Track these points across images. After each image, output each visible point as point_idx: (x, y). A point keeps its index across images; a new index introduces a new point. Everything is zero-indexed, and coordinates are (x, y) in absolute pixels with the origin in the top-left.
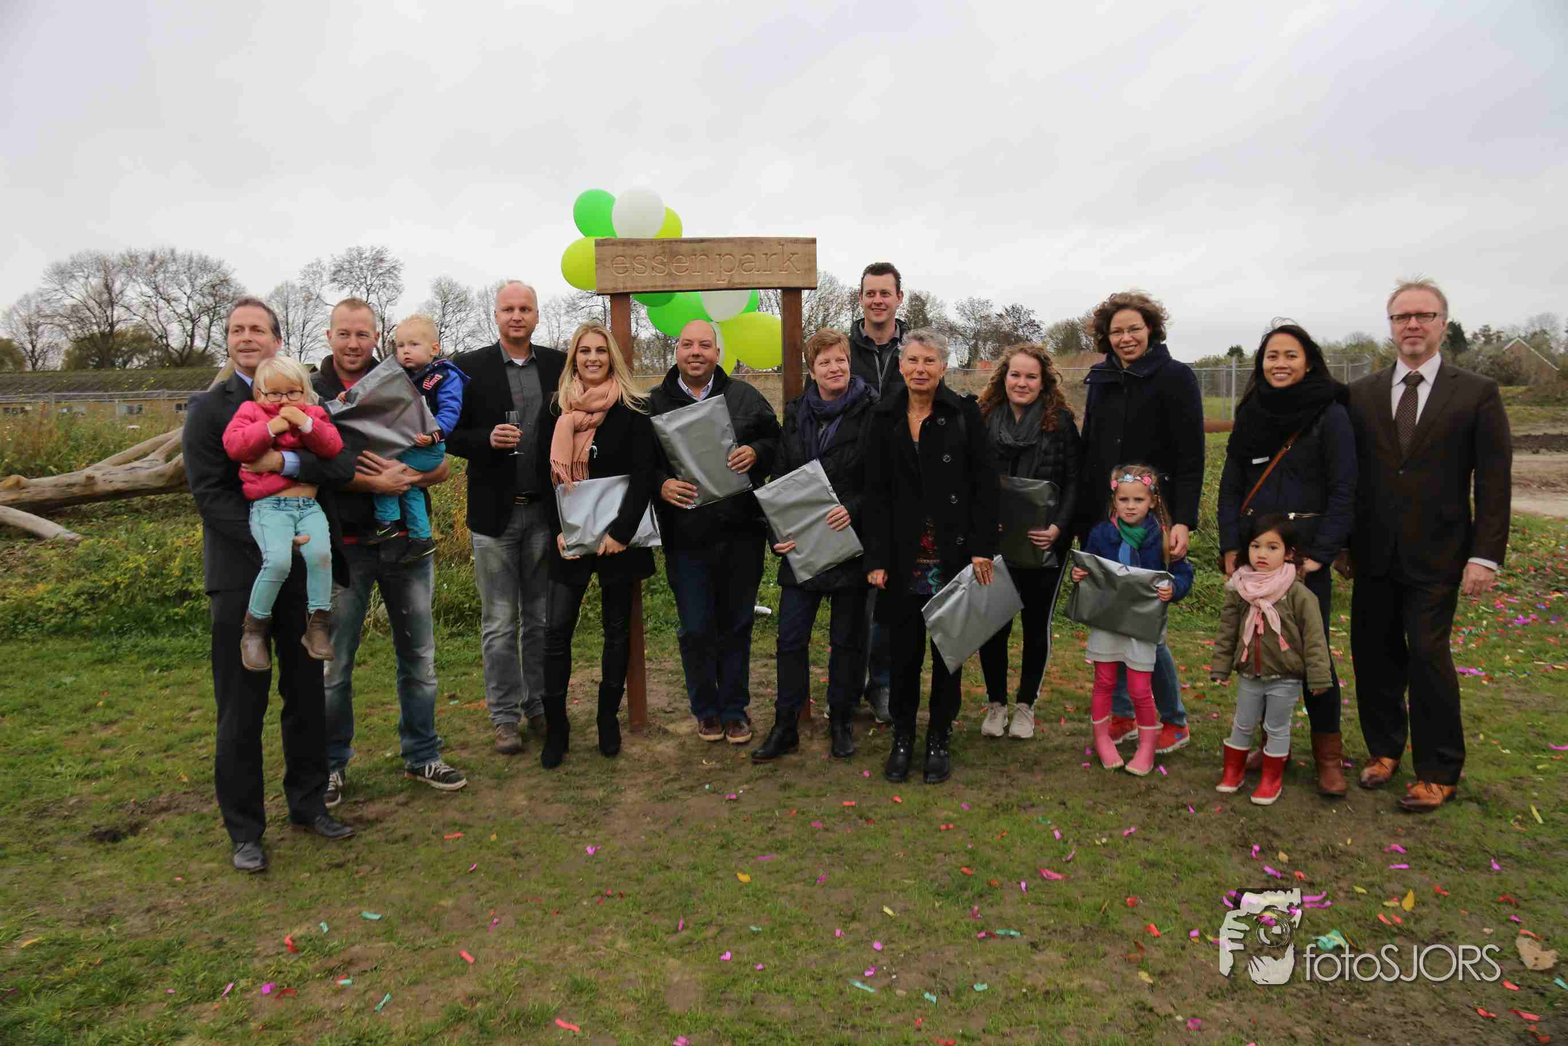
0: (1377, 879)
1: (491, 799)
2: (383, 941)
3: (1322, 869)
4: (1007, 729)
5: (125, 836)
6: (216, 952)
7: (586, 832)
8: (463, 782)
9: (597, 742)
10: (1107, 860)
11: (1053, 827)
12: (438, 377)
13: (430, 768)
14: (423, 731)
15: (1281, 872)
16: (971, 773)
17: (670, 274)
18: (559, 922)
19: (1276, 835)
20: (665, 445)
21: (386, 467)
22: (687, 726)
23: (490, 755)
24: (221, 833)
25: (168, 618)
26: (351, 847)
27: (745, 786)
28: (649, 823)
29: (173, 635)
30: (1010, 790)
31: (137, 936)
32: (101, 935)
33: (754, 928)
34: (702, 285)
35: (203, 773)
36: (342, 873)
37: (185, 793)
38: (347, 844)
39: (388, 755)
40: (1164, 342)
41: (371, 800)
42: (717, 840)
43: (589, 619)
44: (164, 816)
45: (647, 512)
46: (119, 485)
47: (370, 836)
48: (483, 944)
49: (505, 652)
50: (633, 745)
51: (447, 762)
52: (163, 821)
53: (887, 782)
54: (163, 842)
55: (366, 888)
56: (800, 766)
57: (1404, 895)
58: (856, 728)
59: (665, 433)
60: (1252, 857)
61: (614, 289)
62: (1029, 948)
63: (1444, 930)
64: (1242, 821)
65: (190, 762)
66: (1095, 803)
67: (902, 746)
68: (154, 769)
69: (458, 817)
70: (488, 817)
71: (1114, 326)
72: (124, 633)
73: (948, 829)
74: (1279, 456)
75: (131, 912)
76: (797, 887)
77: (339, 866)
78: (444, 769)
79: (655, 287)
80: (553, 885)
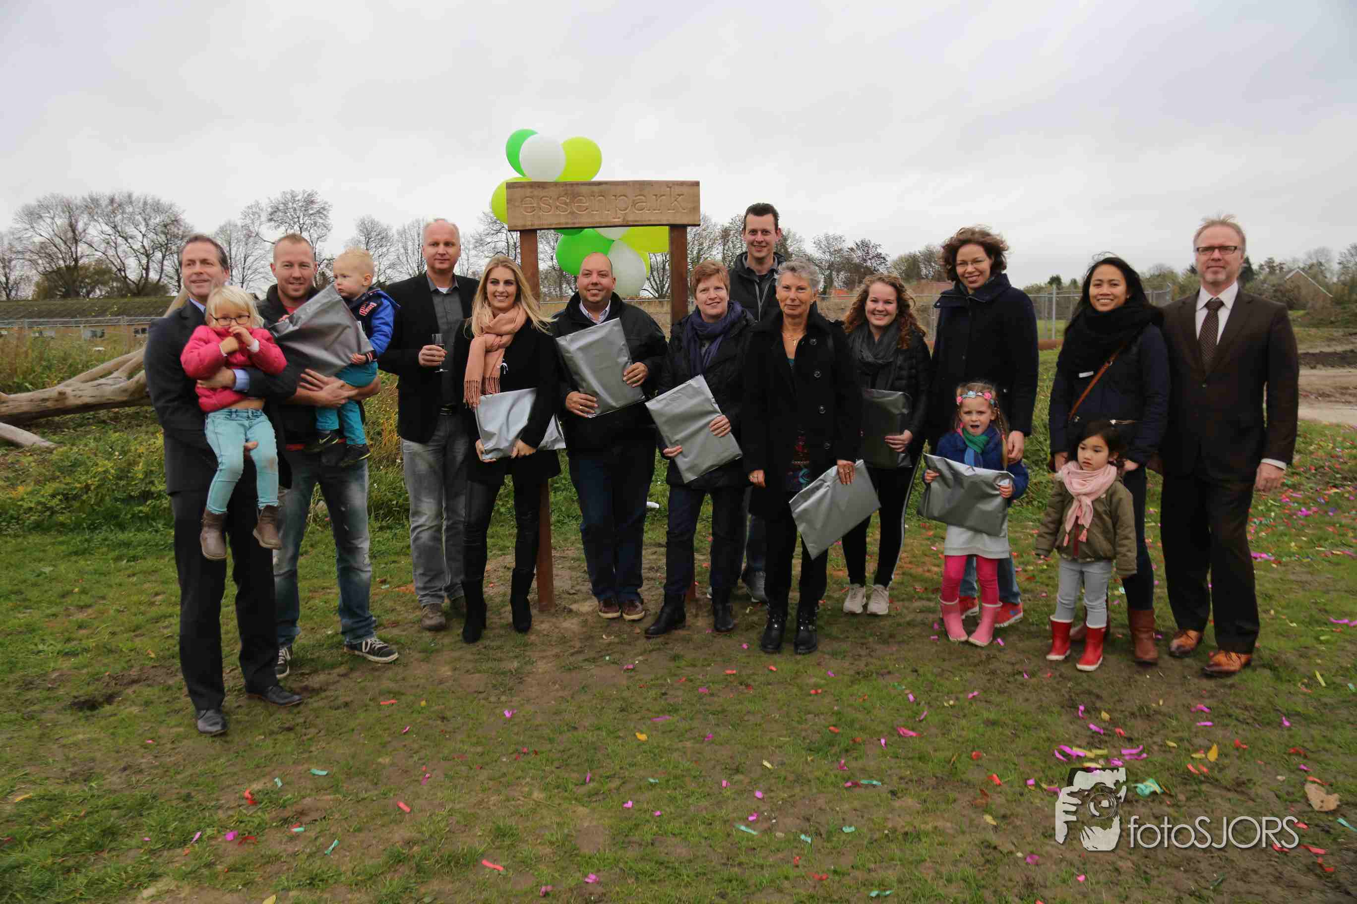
0: (1186, 735)
1: (419, 672)
2: (329, 794)
3: (1139, 726)
4: (865, 607)
5: (101, 704)
6: (184, 805)
7: (503, 698)
8: (395, 656)
9: (511, 620)
10: (955, 720)
11: (907, 691)
12: (373, 305)
13: (366, 644)
14: (359, 611)
15: (1104, 729)
16: (835, 645)
17: (572, 213)
18: (483, 775)
19: (1098, 697)
20: (569, 363)
21: (326, 384)
22: (589, 606)
23: (419, 632)
24: (185, 701)
25: (133, 516)
26: (299, 713)
27: (640, 658)
28: (557, 690)
29: (139, 530)
30: (870, 660)
31: (115, 791)
32: (84, 791)
33: (652, 780)
34: (600, 222)
35: (169, 649)
36: (292, 735)
37: (153, 667)
38: (295, 711)
39: (329, 632)
40: (1004, 272)
41: (315, 671)
42: (618, 704)
43: (501, 514)
44: (135, 687)
45: (553, 420)
46: (88, 400)
47: (315, 703)
48: (417, 796)
49: (431, 543)
50: (542, 622)
51: (381, 639)
52: (134, 692)
53: (762, 654)
54: (135, 710)
55: (313, 749)
56: (687, 640)
57: (1209, 749)
58: (735, 607)
59: (568, 352)
60: (1079, 717)
61: (525, 226)
62: (889, 795)
63: (1244, 778)
64: (1069, 685)
65: (157, 640)
66: (943, 670)
67: (776, 622)
68: (125, 647)
69: (392, 685)
70: (418, 686)
71: (959, 258)
72: (96, 528)
73: (817, 693)
74: (1103, 370)
75: (109, 770)
76: (689, 744)
77: (290, 729)
78: (379, 644)
79: (559, 224)
80: (478, 743)
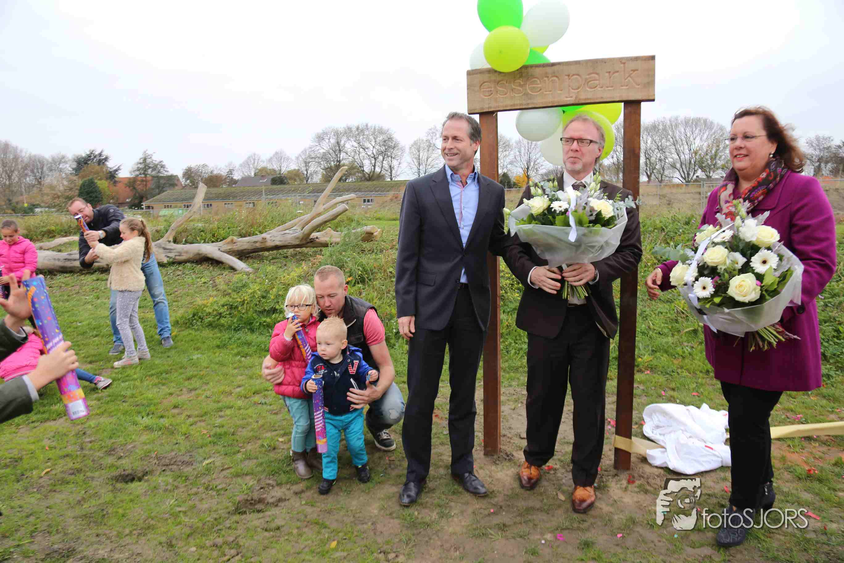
5: (135, 480)
17: (526, 94)
61: (483, 108)
72: (238, 330)
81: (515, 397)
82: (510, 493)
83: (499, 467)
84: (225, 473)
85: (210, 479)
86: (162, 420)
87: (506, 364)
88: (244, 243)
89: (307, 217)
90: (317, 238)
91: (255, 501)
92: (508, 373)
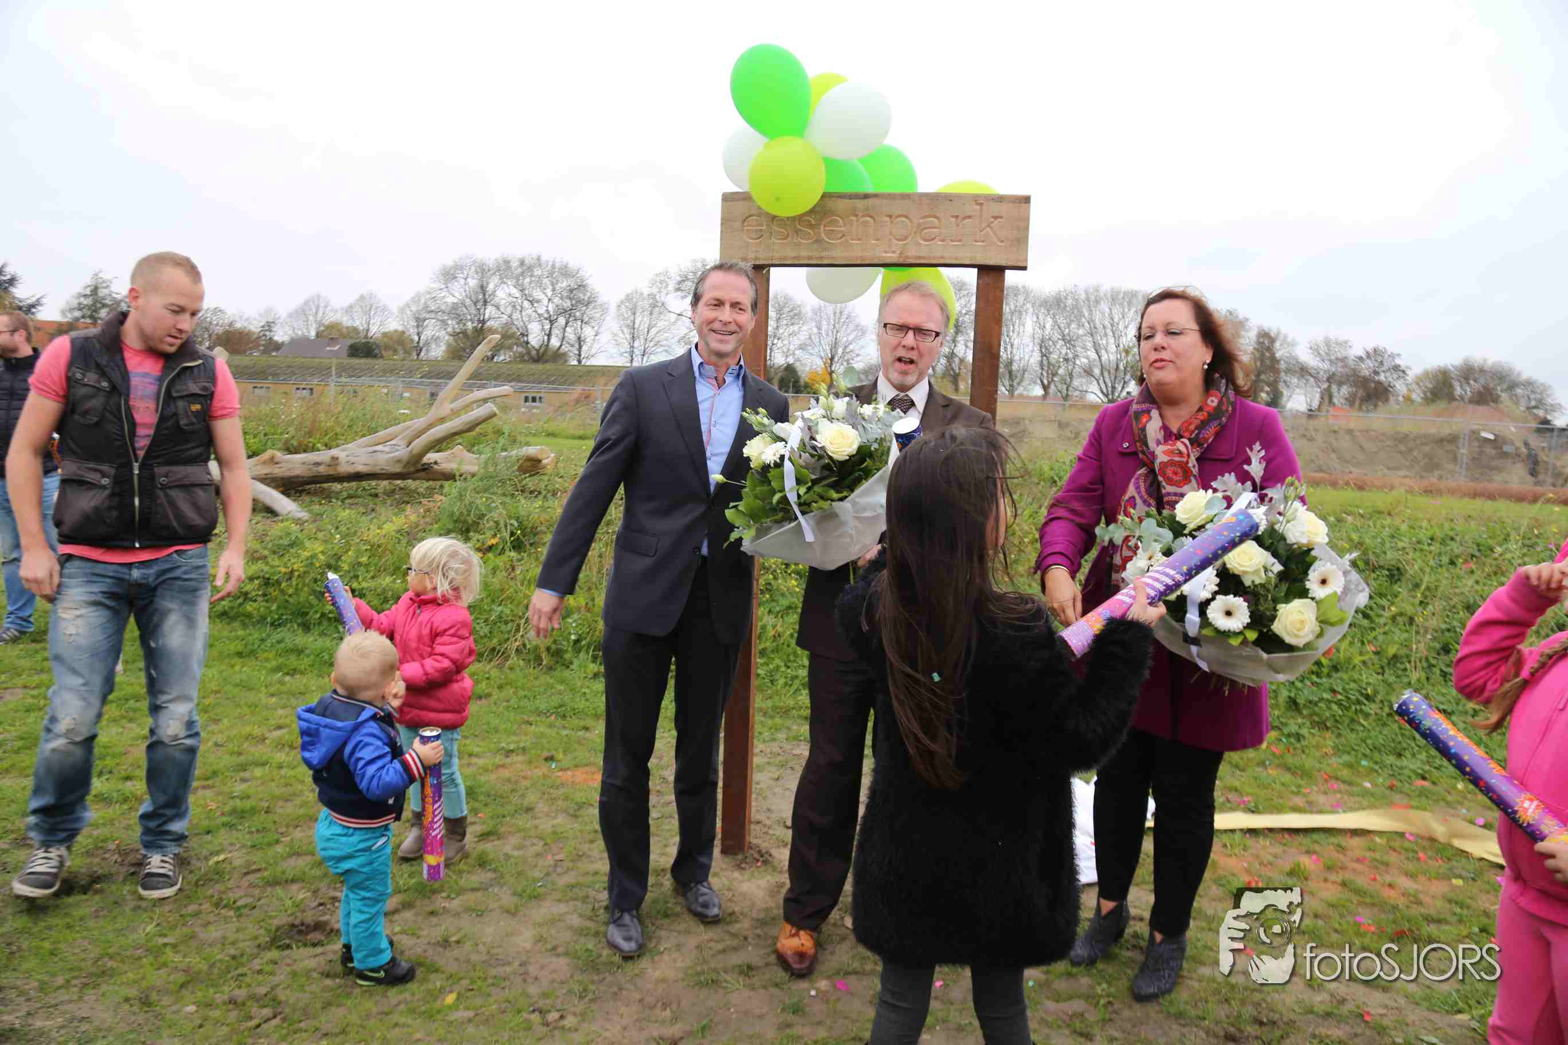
17: (820, 242)
34: (862, 258)
81: (779, 758)
82: (762, 916)
83: (747, 874)
84: (251, 878)
85: (223, 888)
86: (129, 783)
87: (769, 703)
88: (296, 464)
89: (420, 422)
90: (436, 463)
91: (308, 926)
92: (772, 717)
